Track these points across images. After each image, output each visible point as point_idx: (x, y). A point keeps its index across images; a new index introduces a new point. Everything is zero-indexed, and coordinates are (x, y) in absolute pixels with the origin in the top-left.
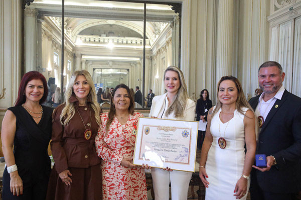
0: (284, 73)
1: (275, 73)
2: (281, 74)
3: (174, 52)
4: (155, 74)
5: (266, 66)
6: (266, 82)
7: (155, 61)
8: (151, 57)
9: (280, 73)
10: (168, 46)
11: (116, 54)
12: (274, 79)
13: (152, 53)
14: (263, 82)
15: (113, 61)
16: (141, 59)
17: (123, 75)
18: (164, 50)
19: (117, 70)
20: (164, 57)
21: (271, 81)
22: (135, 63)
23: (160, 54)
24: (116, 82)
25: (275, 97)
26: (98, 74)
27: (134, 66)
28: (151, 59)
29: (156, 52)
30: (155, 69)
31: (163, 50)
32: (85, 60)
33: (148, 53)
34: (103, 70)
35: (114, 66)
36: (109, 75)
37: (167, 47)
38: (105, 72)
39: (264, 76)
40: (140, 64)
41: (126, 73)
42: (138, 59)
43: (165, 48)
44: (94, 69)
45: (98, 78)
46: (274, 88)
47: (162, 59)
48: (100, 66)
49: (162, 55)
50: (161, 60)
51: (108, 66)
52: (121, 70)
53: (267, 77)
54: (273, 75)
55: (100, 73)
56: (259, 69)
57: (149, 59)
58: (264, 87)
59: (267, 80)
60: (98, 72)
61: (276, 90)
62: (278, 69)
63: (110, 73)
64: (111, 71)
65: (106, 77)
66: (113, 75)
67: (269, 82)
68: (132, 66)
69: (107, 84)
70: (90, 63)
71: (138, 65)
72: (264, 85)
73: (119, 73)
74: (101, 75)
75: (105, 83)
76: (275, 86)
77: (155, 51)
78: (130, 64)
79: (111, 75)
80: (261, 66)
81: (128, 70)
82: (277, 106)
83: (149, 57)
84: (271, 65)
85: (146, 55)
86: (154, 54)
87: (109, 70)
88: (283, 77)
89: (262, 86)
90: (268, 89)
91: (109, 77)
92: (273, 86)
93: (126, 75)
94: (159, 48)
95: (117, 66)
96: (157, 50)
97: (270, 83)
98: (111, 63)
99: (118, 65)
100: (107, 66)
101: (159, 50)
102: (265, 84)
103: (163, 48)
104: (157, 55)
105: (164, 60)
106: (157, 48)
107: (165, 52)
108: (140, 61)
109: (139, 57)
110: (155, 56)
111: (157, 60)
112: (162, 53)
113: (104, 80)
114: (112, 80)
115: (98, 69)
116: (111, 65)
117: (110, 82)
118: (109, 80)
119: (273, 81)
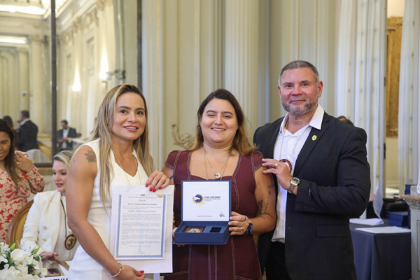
0: (321, 83)
2: (317, 84)
4: (70, 81)
6: (293, 95)
7: (69, 48)
10: (103, 9)
12: (307, 90)
14: (290, 95)
16: (29, 41)
18: (92, 21)
20: (92, 39)
22: (12, 50)
23: (82, 29)
27: (11, 58)
29: (70, 24)
30: (71, 67)
31: (88, 19)
37: (100, 14)
40: (27, 54)
42: (21, 41)
43: (93, 15)
46: (307, 105)
47: (89, 41)
49: (87, 33)
50: (85, 44)
53: (296, 86)
54: (304, 83)
58: (291, 104)
61: (311, 108)
67: (298, 96)
71: (22, 58)
72: (291, 102)
76: (308, 102)
77: (67, 22)
80: (285, 68)
82: (314, 138)
86: (65, 28)
88: (320, 88)
89: (288, 103)
92: (305, 103)
94: (80, 13)
96: (75, 19)
97: (300, 98)
101: (79, 20)
102: (293, 98)
103: (90, 14)
104: (72, 33)
105: (93, 47)
106: (73, 14)
107: (93, 25)
108: (27, 46)
109: (26, 36)
110: (68, 34)
111: (73, 43)
112: (88, 26)
119: (305, 94)
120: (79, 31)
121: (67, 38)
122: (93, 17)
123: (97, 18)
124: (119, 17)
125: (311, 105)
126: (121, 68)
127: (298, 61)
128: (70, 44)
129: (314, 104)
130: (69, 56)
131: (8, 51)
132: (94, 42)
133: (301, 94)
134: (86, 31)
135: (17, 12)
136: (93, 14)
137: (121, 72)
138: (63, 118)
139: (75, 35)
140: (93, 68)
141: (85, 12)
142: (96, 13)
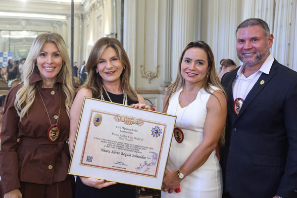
0: (272, 36)
1: (258, 35)
2: (268, 37)
3: (114, 9)
4: (88, 39)
5: (244, 27)
6: (245, 49)
7: (88, 21)
8: (82, 15)
9: (266, 35)
11: (30, 10)
12: (257, 45)
13: (83, 10)
14: (242, 49)
15: (27, 20)
16: (67, 18)
18: (100, 6)
19: (33, 33)
20: (100, 16)
21: (253, 47)
22: (59, 23)
23: (94, 10)
25: (260, 70)
26: (5, 38)
27: (58, 27)
28: (82, 17)
29: (89, 8)
30: (88, 32)
31: (98, 5)
33: (77, 9)
34: (12, 32)
35: (29, 27)
36: (21, 40)
37: (104, 2)
38: (15, 35)
39: (242, 41)
40: (66, 24)
42: (63, 18)
45: (4, 44)
46: (257, 57)
47: (98, 18)
48: (8, 26)
49: (97, 13)
50: (96, 19)
54: (254, 39)
55: (7, 36)
56: (237, 30)
57: (79, 17)
58: (243, 56)
59: (246, 46)
60: (4, 35)
61: (261, 60)
62: (262, 29)
63: (22, 37)
64: (24, 34)
65: (17, 43)
66: (27, 40)
67: (248, 50)
68: (54, 27)
69: (19, 53)
71: (64, 27)
72: (243, 54)
74: (10, 39)
75: (16, 52)
76: (258, 54)
77: (87, 7)
78: (52, 24)
79: (24, 41)
80: (239, 27)
83: (80, 15)
84: (253, 24)
85: (75, 12)
86: (86, 10)
87: (20, 32)
89: (241, 55)
90: (249, 59)
91: (22, 43)
92: (255, 55)
94: (93, 2)
95: (32, 27)
96: (91, 5)
97: (251, 51)
98: (23, 23)
99: (35, 25)
100: (19, 27)
101: (94, 5)
102: (244, 52)
103: (99, 2)
104: (90, 12)
105: (101, 21)
106: (90, 2)
107: (101, 7)
108: (66, 21)
109: (66, 15)
110: (87, 14)
111: (90, 18)
112: (98, 9)
113: (15, 47)
114: (26, 47)
115: (4, 32)
116: (24, 26)
117: (22, 49)
118: (22, 47)
119: (255, 48)
120: (93, 12)
121: (87, 15)
122: (101, 3)
123: (103, 4)
124: (114, 4)
125: (261, 56)
126: (115, 32)
127: (251, 19)
128: (89, 19)
129: (264, 55)
130: (88, 26)
131: (57, 23)
132: (102, 18)
133: (251, 49)
134: (97, 11)
135: (61, 2)
136: (101, 2)
137: (115, 35)
138: (84, 60)
139: (91, 14)
140: (101, 32)
141: (97, 1)
142: (103, 2)
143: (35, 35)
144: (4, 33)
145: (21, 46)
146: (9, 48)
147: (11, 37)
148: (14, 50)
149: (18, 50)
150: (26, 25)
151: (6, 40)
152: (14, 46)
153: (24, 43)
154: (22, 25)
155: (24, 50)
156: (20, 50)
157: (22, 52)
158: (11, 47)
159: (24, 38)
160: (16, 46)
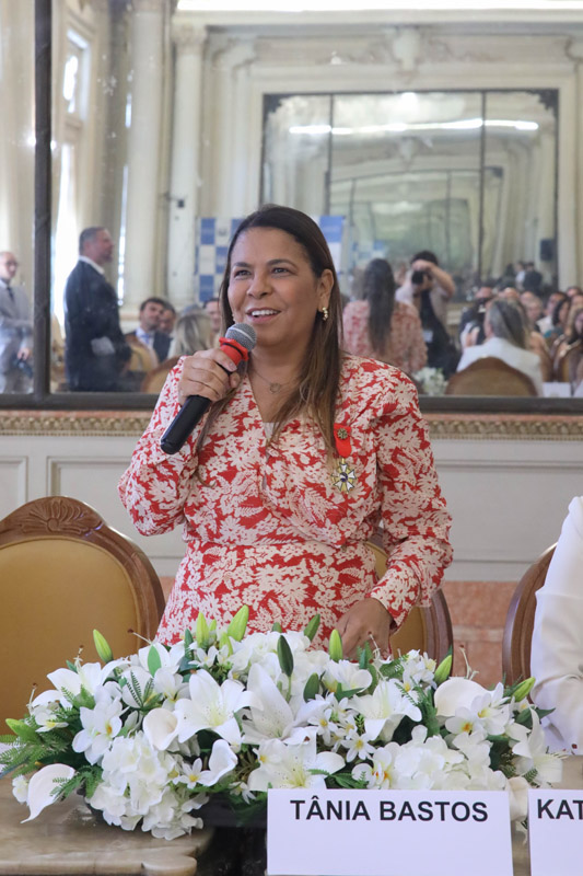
15: (423, 32)
17: (508, 141)
19: (457, 103)
24: (447, 203)
26: (306, 141)
32: (199, 25)
34: (342, 105)
35: (432, 73)
36: (385, 148)
38: (361, 120)
41: (528, 126)
44: (271, 102)
45: (301, 169)
51: (387, 69)
52: (493, 102)
55: (319, 130)
60: (302, 126)
63: (397, 127)
64: (405, 114)
65: (368, 167)
66: (422, 145)
69: (373, 219)
70: (241, 53)
73: (474, 124)
74: (330, 146)
78: (569, 44)
81: (550, 98)
87: (387, 103)
91: (394, 163)
93: (525, 143)
95: (456, 72)
98: (405, 48)
100: (380, 73)
113: (353, 191)
114: (413, 185)
115: (302, 102)
116: (408, 64)
117: (393, 202)
118: (391, 188)
143: (466, 114)
144: (299, 112)
145: (389, 179)
146: (328, 195)
147: (336, 131)
148: (351, 204)
149: (369, 204)
150: (418, 61)
151: (313, 150)
152: (348, 185)
153: (407, 167)
154: (399, 62)
155: (403, 206)
156: (381, 208)
157: (394, 219)
158: (334, 188)
159: (405, 138)
160: (360, 183)
